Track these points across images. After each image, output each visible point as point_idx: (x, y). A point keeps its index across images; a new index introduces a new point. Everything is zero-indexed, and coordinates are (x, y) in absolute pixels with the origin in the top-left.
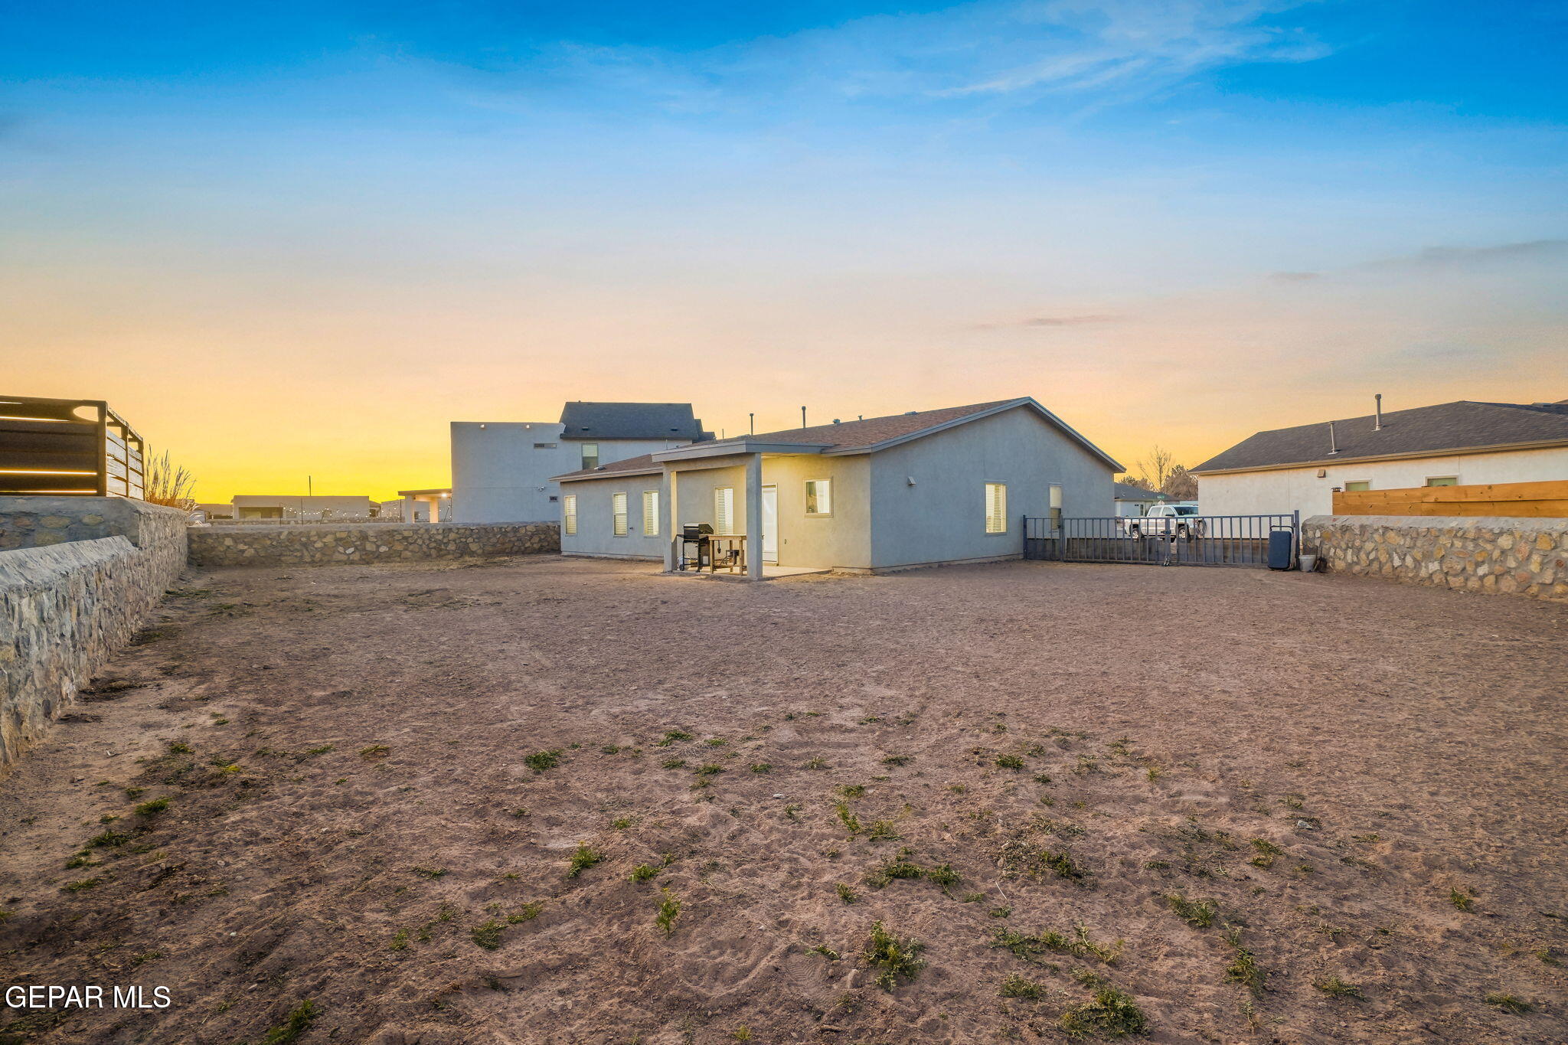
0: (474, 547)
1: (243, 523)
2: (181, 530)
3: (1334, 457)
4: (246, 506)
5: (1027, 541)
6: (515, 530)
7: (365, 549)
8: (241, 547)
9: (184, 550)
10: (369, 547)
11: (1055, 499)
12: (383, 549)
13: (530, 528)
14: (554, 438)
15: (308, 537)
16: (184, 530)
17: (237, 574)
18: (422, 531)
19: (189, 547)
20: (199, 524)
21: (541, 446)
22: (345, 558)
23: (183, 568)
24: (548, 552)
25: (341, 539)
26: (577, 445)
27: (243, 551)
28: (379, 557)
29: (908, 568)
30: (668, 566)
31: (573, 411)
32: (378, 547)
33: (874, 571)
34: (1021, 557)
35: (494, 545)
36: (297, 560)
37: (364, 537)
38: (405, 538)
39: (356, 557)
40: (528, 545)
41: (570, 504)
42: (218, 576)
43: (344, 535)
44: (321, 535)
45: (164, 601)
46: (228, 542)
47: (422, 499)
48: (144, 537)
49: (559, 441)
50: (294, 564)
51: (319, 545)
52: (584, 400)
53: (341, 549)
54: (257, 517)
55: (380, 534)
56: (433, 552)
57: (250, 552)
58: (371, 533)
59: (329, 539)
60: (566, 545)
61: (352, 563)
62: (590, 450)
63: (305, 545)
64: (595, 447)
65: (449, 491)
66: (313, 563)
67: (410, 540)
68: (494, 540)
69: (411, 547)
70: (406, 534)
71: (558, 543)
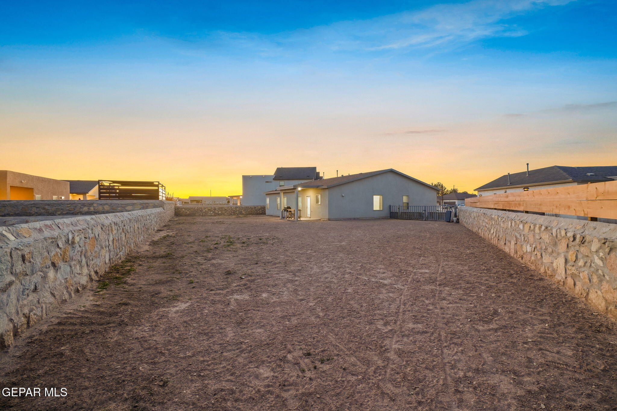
0: (243, 212)
1: (191, 205)
2: (173, 207)
3: (509, 185)
4: (193, 200)
5: (391, 213)
6: (255, 208)
7: (215, 212)
8: (186, 211)
9: (174, 212)
10: (216, 212)
11: (405, 199)
12: (220, 212)
13: (259, 207)
14: (271, 180)
15: (202, 209)
16: (174, 206)
17: (184, 218)
18: (230, 207)
19: (175, 211)
20: (178, 205)
21: (268, 182)
22: (210, 214)
23: (174, 216)
24: (262, 214)
25: (209, 210)
26: (278, 181)
27: (187, 212)
28: (219, 215)
29: (342, 219)
30: (281, 218)
31: (279, 170)
32: (219, 212)
33: (329, 220)
34: (389, 217)
35: (249, 212)
36: (199, 215)
37: (215, 209)
38: (225, 210)
39: (213, 214)
40: (258, 212)
41: (268, 200)
42: (181, 218)
43: (210, 208)
44: (205, 208)
45: (168, 222)
46: (183, 210)
47: (235, 198)
48: (165, 208)
49: (273, 181)
50: (198, 216)
51: (204, 211)
52: (283, 167)
53: (209, 212)
54: (195, 203)
55: (219, 208)
56: (233, 213)
57: (188, 213)
58: (217, 208)
59: (206, 210)
60: (267, 212)
61: (212, 216)
62: (282, 183)
63: (201, 211)
64: (283, 182)
65: (242, 196)
66: (202, 216)
67: (227, 210)
68: (249, 211)
69: (227, 212)
70: (225, 208)
71: (265, 212)
